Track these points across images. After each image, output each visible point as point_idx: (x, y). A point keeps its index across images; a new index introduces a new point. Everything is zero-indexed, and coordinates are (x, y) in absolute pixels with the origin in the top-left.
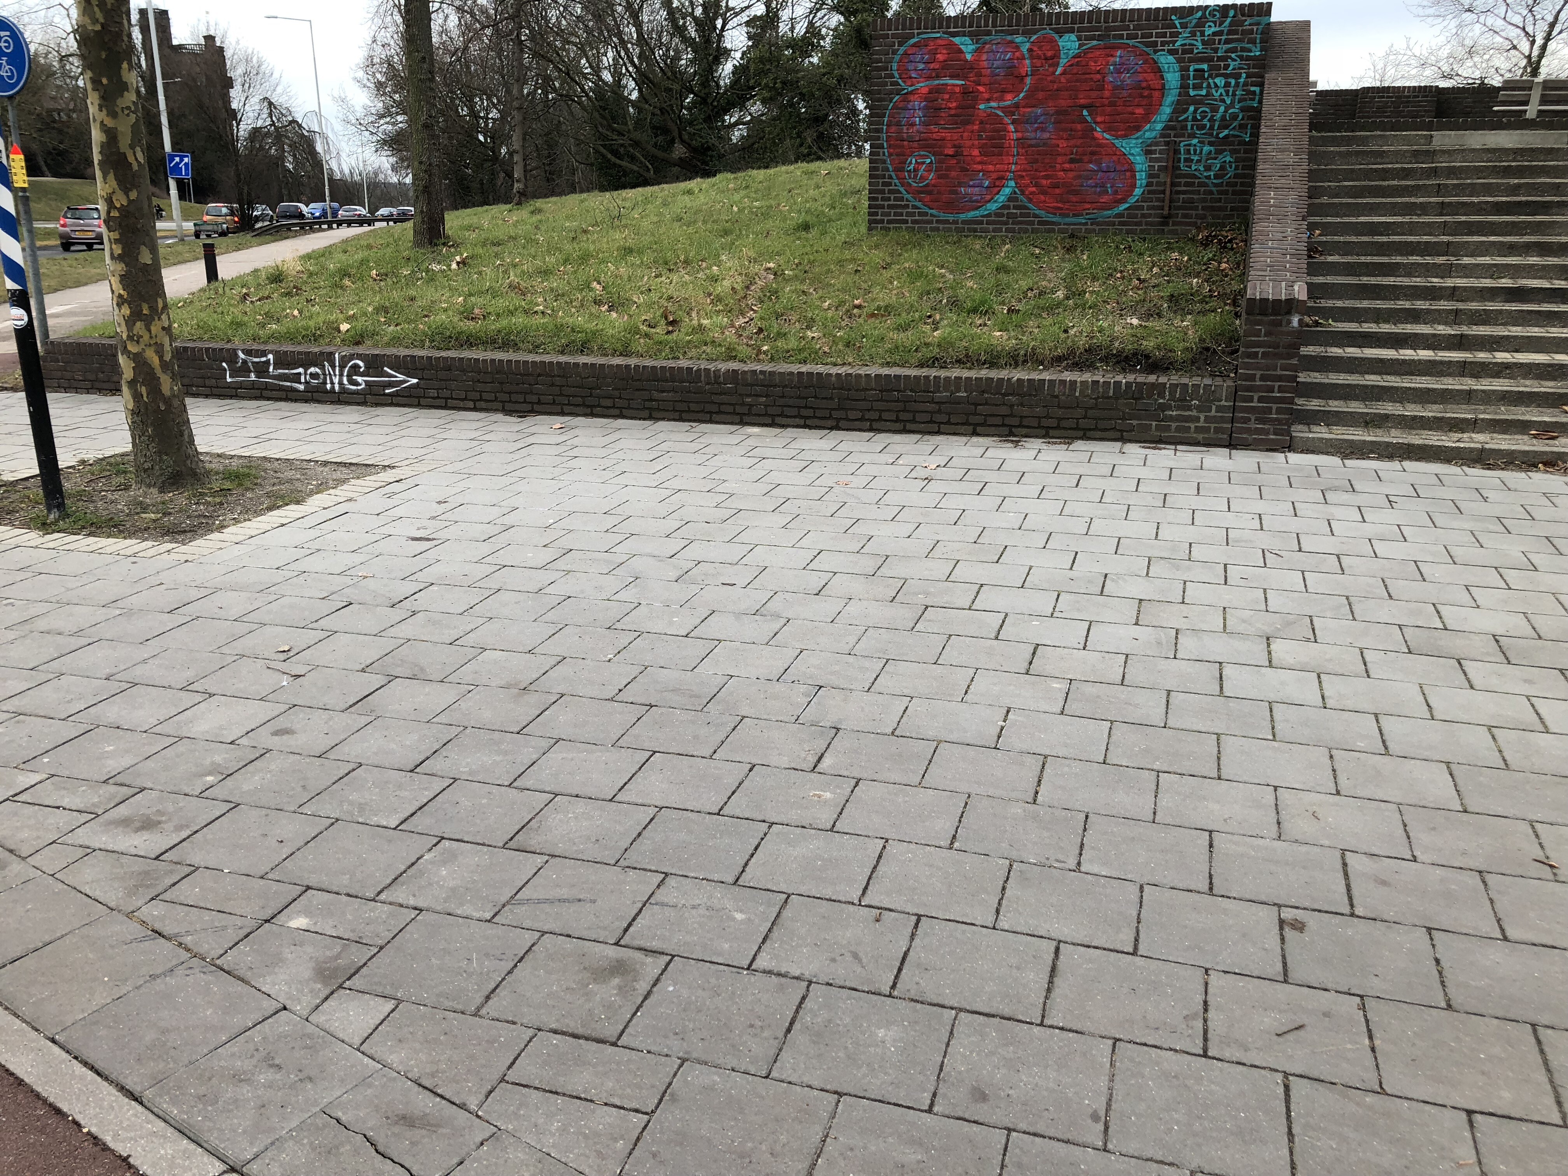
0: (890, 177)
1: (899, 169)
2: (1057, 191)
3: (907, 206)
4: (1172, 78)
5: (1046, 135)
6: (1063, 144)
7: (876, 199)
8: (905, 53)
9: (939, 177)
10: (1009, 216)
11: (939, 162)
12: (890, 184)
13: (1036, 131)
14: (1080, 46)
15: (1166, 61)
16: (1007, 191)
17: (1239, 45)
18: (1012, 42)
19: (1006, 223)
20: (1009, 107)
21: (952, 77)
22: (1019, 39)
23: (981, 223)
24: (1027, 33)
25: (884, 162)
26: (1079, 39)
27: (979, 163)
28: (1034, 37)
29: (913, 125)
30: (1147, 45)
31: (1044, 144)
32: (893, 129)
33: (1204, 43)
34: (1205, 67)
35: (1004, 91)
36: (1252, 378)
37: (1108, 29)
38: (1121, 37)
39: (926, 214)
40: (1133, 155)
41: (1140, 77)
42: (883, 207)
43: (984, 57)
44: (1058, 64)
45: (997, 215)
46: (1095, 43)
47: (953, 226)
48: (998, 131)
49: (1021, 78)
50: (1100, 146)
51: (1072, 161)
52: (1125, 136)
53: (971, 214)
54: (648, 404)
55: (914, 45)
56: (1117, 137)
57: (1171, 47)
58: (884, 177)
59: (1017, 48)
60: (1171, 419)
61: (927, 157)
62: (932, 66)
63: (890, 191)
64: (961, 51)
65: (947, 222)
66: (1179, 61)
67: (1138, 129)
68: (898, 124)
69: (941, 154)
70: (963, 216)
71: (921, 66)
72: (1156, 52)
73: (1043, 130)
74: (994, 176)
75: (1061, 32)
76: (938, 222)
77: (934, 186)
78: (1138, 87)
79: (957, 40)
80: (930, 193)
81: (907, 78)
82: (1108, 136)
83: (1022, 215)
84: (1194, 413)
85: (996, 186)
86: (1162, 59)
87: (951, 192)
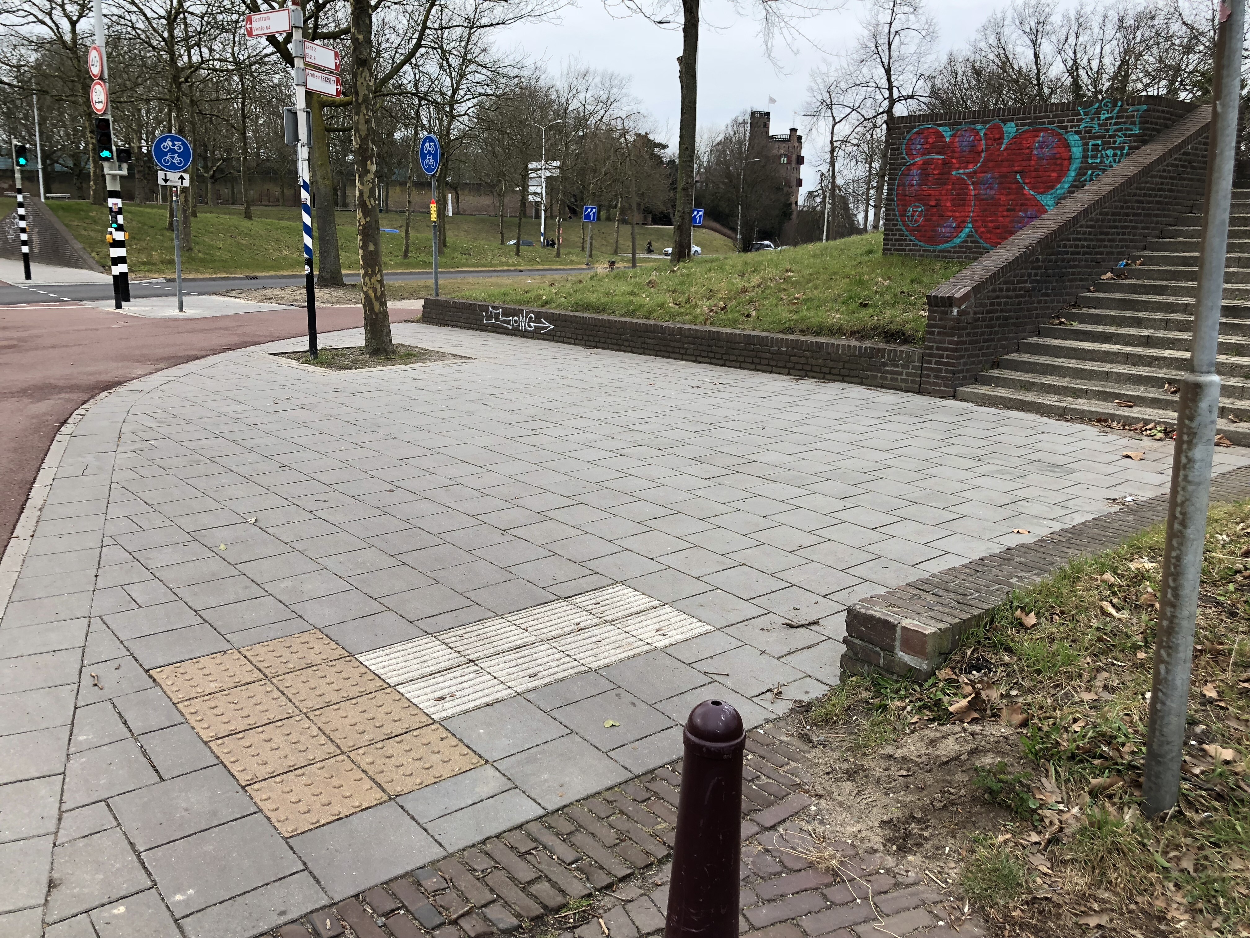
0: (897, 220)
1: (903, 215)
2: (998, 231)
3: (906, 240)
4: (1077, 151)
5: (993, 192)
6: (1003, 198)
7: (888, 235)
8: (910, 139)
9: (926, 220)
10: (968, 248)
11: (927, 210)
12: (896, 225)
13: (986, 189)
14: (1017, 130)
15: (1073, 139)
16: (967, 230)
17: (1124, 127)
18: (974, 129)
19: (965, 253)
20: (970, 173)
21: (937, 153)
22: (979, 127)
23: (950, 252)
24: (984, 123)
25: (894, 210)
26: (1017, 125)
27: (951, 211)
28: (988, 125)
29: (912, 185)
30: (1061, 128)
31: (992, 199)
32: (900, 188)
33: (1099, 125)
34: (1099, 142)
35: (968, 163)
36: (931, 348)
37: (1036, 118)
38: (1044, 123)
39: (916, 245)
40: (1048, 206)
41: (1055, 151)
42: (891, 240)
43: (957, 139)
44: (1002, 144)
45: (960, 247)
46: (1026, 128)
47: (933, 254)
48: (962, 189)
49: (979, 153)
50: (1026, 199)
51: (1008, 210)
52: (1044, 193)
53: (944, 246)
54: (643, 346)
55: (915, 133)
56: (1039, 193)
57: (1077, 129)
58: (893, 220)
59: (978, 133)
60: (887, 372)
61: (919, 207)
62: (925, 146)
63: (897, 230)
64: (943, 136)
65: (929, 251)
66: (1082, 138)
67: (1052, 187)
68: (904, 185)
69: (928, 205)
70: (939, 247)
71: (919, 147)
72: (1066, 133)
73: (991, 189)
74: (959, 220)
75: (1005, 121)
76: (924, 250)
77: (923, 226)
78: (1053, 157)
79: (941, 129)
80: (919, 231)
81: (910, 154)
82: (1032, 193)
83: (976, 247)
84: (900, 369)
85: (960, 228)
86: (1071, 138)
87: (932, 231)
